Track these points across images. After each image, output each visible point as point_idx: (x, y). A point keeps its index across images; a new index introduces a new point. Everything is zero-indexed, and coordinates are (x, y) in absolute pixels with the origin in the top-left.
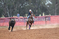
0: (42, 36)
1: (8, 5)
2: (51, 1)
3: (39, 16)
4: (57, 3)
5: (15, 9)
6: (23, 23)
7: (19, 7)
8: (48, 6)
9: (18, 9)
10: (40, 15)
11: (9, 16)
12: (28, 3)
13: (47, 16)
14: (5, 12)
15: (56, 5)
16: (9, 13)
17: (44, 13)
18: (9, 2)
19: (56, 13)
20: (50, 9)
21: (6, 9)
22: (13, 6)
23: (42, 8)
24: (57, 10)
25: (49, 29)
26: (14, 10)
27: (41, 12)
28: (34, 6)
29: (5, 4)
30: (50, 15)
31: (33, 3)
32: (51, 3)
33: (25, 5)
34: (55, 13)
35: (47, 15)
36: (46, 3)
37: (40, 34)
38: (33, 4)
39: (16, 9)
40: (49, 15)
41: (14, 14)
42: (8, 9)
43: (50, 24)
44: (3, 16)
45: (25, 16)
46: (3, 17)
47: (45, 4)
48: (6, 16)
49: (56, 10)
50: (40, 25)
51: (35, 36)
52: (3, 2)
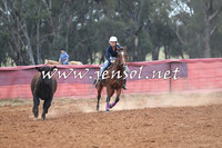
0: (157, 136)
1: (28, 19)
2: (188, 4)
3: (144, 59)
4: (211, 11)
5: (54, 33)
6: (83, 86)
7: (68, 24)
8: (179, 23)
9: (64, 35)
10: (149, 58)
11: (32, 59)
12: (105, 12)
13: (173, 59)
14: (18, 46)
15: (210, 18)
16: (33, 47)
17: (162, 49)
18: (32, 6)
19: (209, 50)
20: (186, 32)
21: (21, 33)
22: (46, 23)
23: (156, 30)
24: (211, 37)
25: (181, 110)
26: (51, 39)
27: (151, 44)
28: (126, 21)
29: (16, 14)
30: (186, 57)
31: (120, 12)
32: (188, 10)
33: (90, 20)
34: (204, 48)
35: (175, 55)
36: (171, 10)
37: (147, 129)
38: (122, 16)
39: (57, 35)
40: (180, 58)
41: (51, 53)
42: (26, 34)
43: (187, 93)
44: (10, 60)
45: (92, 61)
46: (10, 65)
47: (166, 15)
48: (21, 59)
49: (207, 38)
50: (148, 96)
51: (129, 135)
52: (10, 5)
